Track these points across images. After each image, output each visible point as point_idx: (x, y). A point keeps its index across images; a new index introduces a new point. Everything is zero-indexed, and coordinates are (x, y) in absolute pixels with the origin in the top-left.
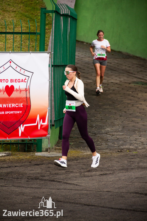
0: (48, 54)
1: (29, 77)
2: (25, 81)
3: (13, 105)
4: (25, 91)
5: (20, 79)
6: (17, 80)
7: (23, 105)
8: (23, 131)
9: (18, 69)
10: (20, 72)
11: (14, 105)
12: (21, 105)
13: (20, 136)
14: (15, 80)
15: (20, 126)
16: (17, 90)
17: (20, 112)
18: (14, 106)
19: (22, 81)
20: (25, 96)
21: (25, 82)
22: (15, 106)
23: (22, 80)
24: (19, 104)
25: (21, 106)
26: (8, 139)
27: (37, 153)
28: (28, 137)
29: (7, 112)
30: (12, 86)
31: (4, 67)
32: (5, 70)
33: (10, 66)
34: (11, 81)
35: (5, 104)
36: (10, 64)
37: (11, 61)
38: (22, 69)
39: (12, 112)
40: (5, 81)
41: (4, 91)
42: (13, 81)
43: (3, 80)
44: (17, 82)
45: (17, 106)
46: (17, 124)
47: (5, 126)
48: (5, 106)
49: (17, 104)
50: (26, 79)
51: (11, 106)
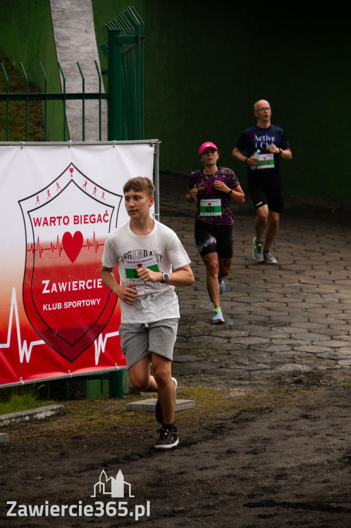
0: (151, 145)
1: (114, 207)
3: (82, 284)
5: (94, 215)
6: (88, 218)
7: (103, 283)
8: (103, 351)
9: (90, 188)
10: (94, 196)
11: (84, 284)
12: (99, 283)
13: (97, 363)
14: (85, 216)
15: (97, 338)
16: (89, 244)
17: (97, 302)
18: (83, 286)
19: (98, 220)
21: (106, 221)
22: (85, 286)
23: (99, 215)
24: (95, 281)
25: (99, 287)
26: (71, 374)
27: (131, 405)
28: (114, 366)
29: (68, 305)
30: (78, 234)
31: (57, 184)
32: (60, 190)
33: (72, 180)
34: (75, 220)
35: (63, 284)
36: (72, 176)
37: (72, 167)
38: (97, 188)
39: (79, 303)
40: (61, 220)
41: (61, 249)
42: (79, 219)
43: (58, 218)
44: (87, 223)
45: (89, 286)
46: (90, 334)
47: (65, 340)
48: (63, 287)
49: (90, 281)
50: (107, 215)
51: (78, 287)
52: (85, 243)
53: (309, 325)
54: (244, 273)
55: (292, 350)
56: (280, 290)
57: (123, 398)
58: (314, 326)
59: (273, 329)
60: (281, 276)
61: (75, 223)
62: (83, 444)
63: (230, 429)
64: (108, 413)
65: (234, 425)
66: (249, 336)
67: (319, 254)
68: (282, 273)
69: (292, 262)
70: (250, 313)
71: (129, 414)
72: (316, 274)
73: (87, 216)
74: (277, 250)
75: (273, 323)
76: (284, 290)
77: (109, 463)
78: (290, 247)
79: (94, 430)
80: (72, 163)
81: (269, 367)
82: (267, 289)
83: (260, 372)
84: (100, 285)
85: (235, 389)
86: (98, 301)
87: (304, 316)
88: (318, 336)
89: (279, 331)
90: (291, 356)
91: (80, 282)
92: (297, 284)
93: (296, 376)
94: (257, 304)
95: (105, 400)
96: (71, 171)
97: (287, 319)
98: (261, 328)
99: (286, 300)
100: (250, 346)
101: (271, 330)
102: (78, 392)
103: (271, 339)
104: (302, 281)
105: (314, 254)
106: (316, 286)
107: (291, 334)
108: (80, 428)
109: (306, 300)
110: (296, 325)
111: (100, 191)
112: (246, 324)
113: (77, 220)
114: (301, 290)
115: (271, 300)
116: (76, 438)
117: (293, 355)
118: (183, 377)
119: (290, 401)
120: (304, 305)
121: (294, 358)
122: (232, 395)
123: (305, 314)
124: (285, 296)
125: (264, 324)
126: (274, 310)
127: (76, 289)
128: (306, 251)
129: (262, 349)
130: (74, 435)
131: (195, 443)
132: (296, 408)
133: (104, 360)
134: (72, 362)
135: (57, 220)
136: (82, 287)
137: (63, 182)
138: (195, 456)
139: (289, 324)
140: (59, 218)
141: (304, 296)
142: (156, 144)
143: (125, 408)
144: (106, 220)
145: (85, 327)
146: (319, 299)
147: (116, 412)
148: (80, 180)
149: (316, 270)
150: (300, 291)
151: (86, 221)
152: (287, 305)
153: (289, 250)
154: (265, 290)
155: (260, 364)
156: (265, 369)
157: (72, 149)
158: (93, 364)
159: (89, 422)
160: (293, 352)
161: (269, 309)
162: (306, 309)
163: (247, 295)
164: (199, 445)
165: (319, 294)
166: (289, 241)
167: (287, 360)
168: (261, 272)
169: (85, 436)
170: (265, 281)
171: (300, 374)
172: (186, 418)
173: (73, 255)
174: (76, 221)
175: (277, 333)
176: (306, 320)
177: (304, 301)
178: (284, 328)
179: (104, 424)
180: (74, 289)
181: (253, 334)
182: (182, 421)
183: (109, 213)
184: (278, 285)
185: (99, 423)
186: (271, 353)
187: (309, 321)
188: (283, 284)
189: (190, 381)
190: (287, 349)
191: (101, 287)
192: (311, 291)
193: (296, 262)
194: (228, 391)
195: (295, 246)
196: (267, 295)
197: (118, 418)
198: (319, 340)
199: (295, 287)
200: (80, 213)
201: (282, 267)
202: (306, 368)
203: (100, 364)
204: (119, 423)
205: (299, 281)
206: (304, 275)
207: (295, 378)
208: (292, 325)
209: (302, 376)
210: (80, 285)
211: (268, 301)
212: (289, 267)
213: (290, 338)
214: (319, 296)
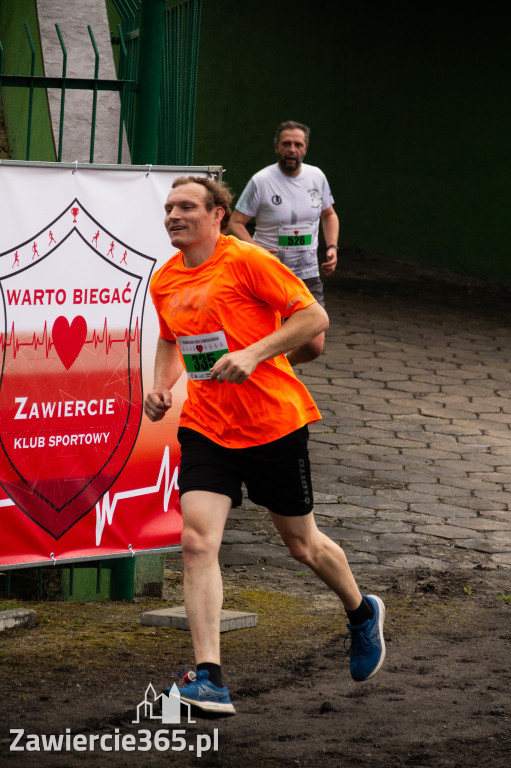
1: (141, 278)
2: (128, 296)
3: (81, 407)
4: (125, 343)
5: (107, 290)
6: (97, 294)
7: (115, 407)
8: (110, 523)
9: (104, 243)
10: (109, 258)
11: (84, 407)
12: (109, 406)
13: (98, 543)
14: (92, 290)
15: (100, 499)
16: (96, 339)
17: (103, 438)
18: (82, 409)
19: (114, 299)
20: (122, 365)
21: (126, 302)
22: (86, 410)
23: (116, 291)
24: (102, 401)
25: (108, 412)
26: (54, 560)
27: (150, 616)
28: (127, 548)
29: (55, 441)
30: (80, 321)
31: (51, 234)
32: (54, 245)
33: (75, 228)
34: (75, 296)
35: (49, 404)
36: (75, 221)
37: (76, 205)
38: (116, 243)
39: (73, 439)
40: (53, 295)
41: (50, 345)
42: (83, 296)
43: (47, 291)
44: (96, 302)
45: (92, 410)
46: (89, 493)
47: (47, 501)
48: (48, 410)
49: (95, 402)
50: (129, 290)
51: (73, 411)
52: (89, 337)
53: (439, 489)
54: (325, 391)
55: (413, 531)
56: (388, 426)
57: (133, 602)
58: (447, 491)
59: (379, 492)
60: (387, 401)
61: (75, 302)
62: (75, 683)
63: (322, 668)
64: (109, 628)
65: (329, 662)
66: (339, 503)
67: (449, 365)
68: (389, 395)
69: (406, 377)
70: (339, 462)
71: (147, 631)
72: (447, 400)
73: (97, 290)
74: (380, 354)
75: (377, 483)
76: (395, 426)
77: (124, 720)
78: (402, 350)
79: (91, 658)
80: (76, 200)
81: (374, 559)
82: (365, 422)
83: (360, 567)
84: (110, 409)
85: (322, 597)
86: (106, 437)
87: (430, 473)
88: (455, 509)
89: (389, 497)
90: (411, 542)
91: (78, 403)
92: (416, 416)
93: (422, 579)
94: (350, 448)
95: (103, 603)
96: (75, 212)
97: (402, 477)
98: (359, 489)
99: (397, 443)
100: (340, 521)
101: (374, 494)
102: (51, 585)
103: (377, 510)
104: (424, 411)
105: (442, 365)
106: (448, 422)
107: (409, 504)
108: (67, 653)
109: (432, 445)
110: (417, 488)
111: (119, 249)
112: (332, 482)
113: (79, 296)
114: (423, 427)
115: (373, 441)
116: (61, 670)
117: (415, 541)
118: (230, 570)
119: (417, 623)
120: (429, 454)
121: (417, 546)
122: (319, 607)
123: (432, 469)
124: (397, 437)
125: (363, 483)
126: (379, 460)
127: (71, 415)
128: (430, 359)
129: (361, 527)
130: (57, 665)
131: (267, 691)
132: (430, 637)
133: (111, 537)
134: (57, 539)
135: (46, 295)
136: (79, 412)
137: (60, 231)
138: (269, 714)
139: (406, 486)
140: (50, 292)
141: (429, 438)
142: (217, 173)
143: (139, 621)
144: (127, 298)
145: (81, 481)
146: (452, 444)
147: (124, 627)
148: (88, 229)
149: (447, 394)
150: (420, 429)
151: (94, 299)
152: (401, 453)
153: (400, 355)
154: (362, 424)
155: (361, 554)
156: (370, 563)
157: (79, 175)
158: (91, 544)
159: (80, 643)
160: (415, 536)
161: (370, 457)
162: (433, 461)
163: (331, 431)
164: (272, 695)
165: (453, 435)
166: (398, 339)
167: (406, 549)
168: (355, 391)
169: (76, 668)
170: (362, 407)
171: (429, 574)
172: (246, 644)
173: (68, 357)
174: (78, 299)
175: (386, 501)
176: (435, 480)
177: (428, 446)
178: (397, 491)
179: (105, 648)
180: (66, 415)
181: (346, 500)
182: (238, 649)
183: (133, 287)
184: (385, 417)
185: (98, 645)
186: (378, 535)
187: (438, 480)
188: (391, 416)
189: (242, 577)
190: (405, 530)
191: (112, 412)
192: (439, 429)
193: (413, 379)
194: (311, 600)
195: (411, 350)
196: (365, 433)
197: (129, 637)
198: (457, 517)
199: (413, 422)
200: (85, 285)
201: (390, 385)
202: (436, 565)
203: (104, 544)
204: (131, 647)
205: (420, 411)
206: (426, 401)
207: (422, 582)
208: (410, 487)
209: (432, 578)
210: (77, 408)
211: (368, 442)
212: (402, 386)
213: (408, 510)
214: (454, 440)
